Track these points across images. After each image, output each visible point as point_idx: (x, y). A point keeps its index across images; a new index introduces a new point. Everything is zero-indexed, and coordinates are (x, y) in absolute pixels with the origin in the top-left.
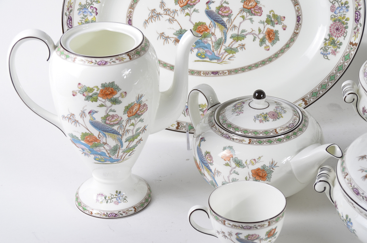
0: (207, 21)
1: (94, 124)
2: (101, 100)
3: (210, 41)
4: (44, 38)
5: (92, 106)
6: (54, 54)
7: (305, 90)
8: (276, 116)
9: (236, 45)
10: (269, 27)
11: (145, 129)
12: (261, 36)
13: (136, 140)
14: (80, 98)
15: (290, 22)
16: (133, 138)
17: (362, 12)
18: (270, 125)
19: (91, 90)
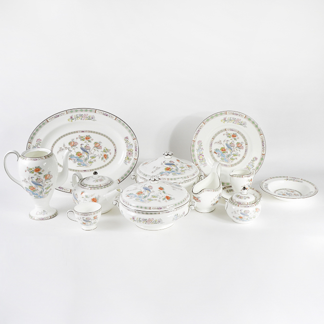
0: (81, 151)
1: (33, 182)
2: (35, 173)
3: (83, 159)
4: (16, 153)
5: (32, 175)
6: (20, 158)
7: (119, 177)
8: (101, 180)
9: (92, 160)
10: (105, 153)
11: (52, 184)
12: (102, 157)
13: (49, 189)
14: (28, 172)
15: (113, 151)
16: (48, 188)
17: (137, 147)
18: (99, 183)
19: (32, 169)
